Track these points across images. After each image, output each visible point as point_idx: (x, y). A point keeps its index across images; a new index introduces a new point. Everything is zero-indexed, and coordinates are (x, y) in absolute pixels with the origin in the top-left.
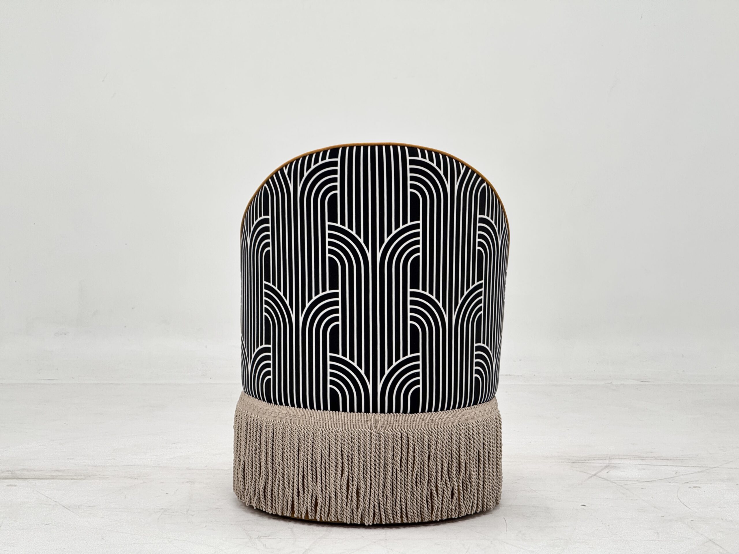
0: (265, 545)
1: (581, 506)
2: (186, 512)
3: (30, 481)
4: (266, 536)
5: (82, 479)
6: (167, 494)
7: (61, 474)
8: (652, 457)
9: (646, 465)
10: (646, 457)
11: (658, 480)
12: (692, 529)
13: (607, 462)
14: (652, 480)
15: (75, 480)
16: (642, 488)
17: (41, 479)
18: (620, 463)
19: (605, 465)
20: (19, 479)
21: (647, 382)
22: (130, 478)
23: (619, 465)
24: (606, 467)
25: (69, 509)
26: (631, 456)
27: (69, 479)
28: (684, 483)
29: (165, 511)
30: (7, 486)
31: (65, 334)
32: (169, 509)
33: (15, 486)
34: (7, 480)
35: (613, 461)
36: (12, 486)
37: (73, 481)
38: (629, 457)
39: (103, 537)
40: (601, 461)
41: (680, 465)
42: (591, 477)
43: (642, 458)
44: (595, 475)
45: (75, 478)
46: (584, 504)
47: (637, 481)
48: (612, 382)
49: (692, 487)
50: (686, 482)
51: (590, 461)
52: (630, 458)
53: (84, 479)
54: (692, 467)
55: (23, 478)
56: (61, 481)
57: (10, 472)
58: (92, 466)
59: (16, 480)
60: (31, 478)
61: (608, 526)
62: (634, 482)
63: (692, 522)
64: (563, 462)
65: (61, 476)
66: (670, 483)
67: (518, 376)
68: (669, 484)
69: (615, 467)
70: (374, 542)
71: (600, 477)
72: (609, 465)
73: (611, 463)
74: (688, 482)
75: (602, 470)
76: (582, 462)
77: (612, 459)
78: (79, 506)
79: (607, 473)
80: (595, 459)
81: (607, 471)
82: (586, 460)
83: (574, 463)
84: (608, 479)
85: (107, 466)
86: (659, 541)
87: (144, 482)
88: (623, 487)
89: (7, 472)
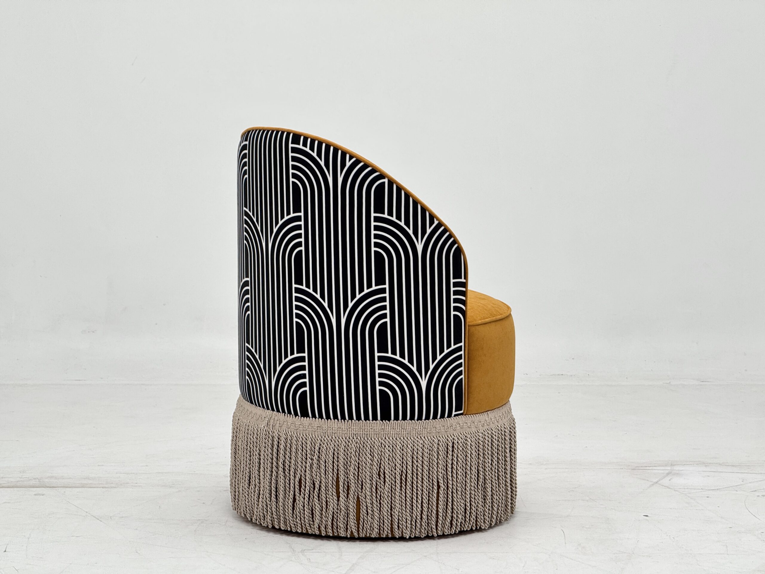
0: (310, 559)
1: (644, 516)
2: (224, 523)
3: (58, 489)
4: (310, 550)
5: (114, 487)
6: (204, 503)
7: (90, 482)
8: (717, 464)
9: (710, 471)
10: (710, 463)
11: (724, 488)
12: (763, 541)
13: (669, 468)
14: (718, 488)
15: (107, 489)
16: (707, 497)
17: (70, 487)
18: (683, 470)
19: (667, 471)
20: (47, 487)
21: (708, 382)
22: (164, 486)
23: (682, 471)
24: (668, 474)
25: (101, 520)
26: (694, 462)
27: (100, 487)
28: (752, 491)
29: (202, 522)
30: (35, 495)
31: (93, 332)
32: (206, 520)
33: (43, 495)
34: (35, 489)
35: (676, 468)
36: (40, 495)
37: (104, 489)
38: (691, 463)
39: (137, 551)
40: (662, 467)
41: (746, 472)
42: (653, 485)
43: (706, 464)
44: (656, 483)
45: (107, 486)
46: (646, 515)
47: (702, 489)
48: (670, 382)
49: (761, 495)
50: (754, 490)
51: (650, 468)
52: (694, 464)
53: (115, 487)
54: (759, 473)
55: (51, 486)
56: (90, 489)
57: (37, 480)
58: (124, 473)
59: (43, 488)
60: (59, 486)
61: (673, 538)
62: (697, 491)
63: (762, 534)
64: (622, 469)
65: (91, 484)
66: (737, 491)
67: (571, 376)
68: (735, 492)
69: (678, 474)
70: (425, 556)
71: (663, 486)
72: (671, 472)
73: (673, 470)
74: (756, 491)
75: (664, 477)
76: (642, 468)
77: (674, 465)
78: (111, 517)
79: (670, 480)
80: (656, 465)
81: (669, 479)
82: (646, 467)
83: (634, 469)
84: (671, 487)
85: (139, 473)
86: (728, 554)
87: (179, 491)
88: (687, 496)
89: (34, 480)
